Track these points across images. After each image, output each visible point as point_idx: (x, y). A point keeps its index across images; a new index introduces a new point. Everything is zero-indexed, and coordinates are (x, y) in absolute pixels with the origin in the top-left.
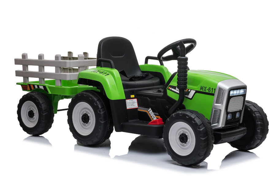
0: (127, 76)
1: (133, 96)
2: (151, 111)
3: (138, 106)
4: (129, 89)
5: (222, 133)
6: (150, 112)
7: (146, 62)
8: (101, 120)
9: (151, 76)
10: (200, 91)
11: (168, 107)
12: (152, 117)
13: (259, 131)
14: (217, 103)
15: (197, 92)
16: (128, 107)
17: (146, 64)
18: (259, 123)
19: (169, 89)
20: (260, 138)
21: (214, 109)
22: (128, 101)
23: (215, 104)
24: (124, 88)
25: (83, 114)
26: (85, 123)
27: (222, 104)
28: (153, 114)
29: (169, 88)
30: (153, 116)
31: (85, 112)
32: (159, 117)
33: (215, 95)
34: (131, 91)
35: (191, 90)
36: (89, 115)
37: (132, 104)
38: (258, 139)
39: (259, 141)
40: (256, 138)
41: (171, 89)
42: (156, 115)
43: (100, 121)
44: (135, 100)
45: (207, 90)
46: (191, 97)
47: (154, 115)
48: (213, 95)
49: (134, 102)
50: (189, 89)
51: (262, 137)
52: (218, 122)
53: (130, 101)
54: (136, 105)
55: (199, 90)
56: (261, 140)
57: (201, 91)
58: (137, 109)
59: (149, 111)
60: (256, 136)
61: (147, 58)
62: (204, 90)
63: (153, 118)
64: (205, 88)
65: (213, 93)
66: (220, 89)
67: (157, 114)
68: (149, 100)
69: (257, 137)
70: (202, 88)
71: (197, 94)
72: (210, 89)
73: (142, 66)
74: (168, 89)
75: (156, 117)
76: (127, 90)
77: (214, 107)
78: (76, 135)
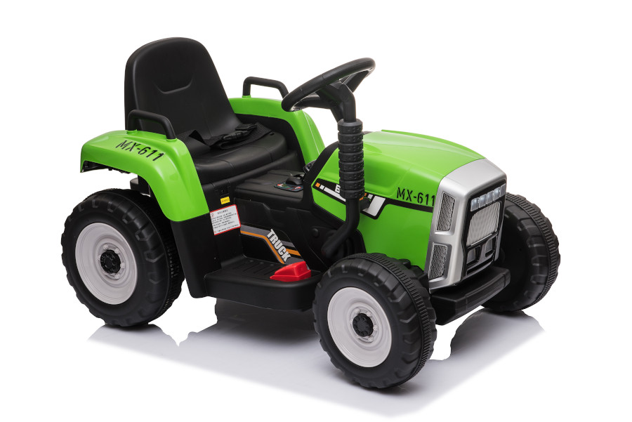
0: (204, 138)
1: (225, 200)
2: (275, 236)
3: (241, 223)
4: (215, 184)
5: (455, 301)
6: (273, 239)
7: (246, 91)
8: (149, 256)
9: (263, 130)
10: (396, 199)
11: (316, 230)
12: (279, 251)
13: (538, 265)
14: (439, 229)
15: (388, 201)
16: (217, 231)
17: (247, 98)
18: (535, 245)
19: (318, 189)
20: (542, 281)
21: (434, 244)
22: (215, 215)
23: (436, 233)
24: (203, 184)
25: (102, 252)
26: (112, 272)
27: (453, 231)
28: (281, 244)
29: (318, 185)
30: (281, 250)
31: (106, 247)
32: (297, 253)
33: (434, 210)
34: (219, 188)
35: (374, 195)
36: (116, 251)
37: (226, 219)
38: (538, 283)
39: (540, 289)
40: (534, 282)
41: (322, 187)
42: (287, 247)
43: (147, 259)
44: (233, 209)
45: (415, 197)
46: (375, 214)
47: (283, 247)
48: (430, 210)
49: (230, 215)
50: (368, 194)
51: (547, 278)
52: (445, 274)
53: (219, 215)
54: (235, 222)
55: (393, 196)
56: (545, 284)
57: (400, 199)
58: (238, 229)
59: (269, 236)
60: (532, 277)
61: (249, 82)
62: (406, 198)
63: (281, 254)
64: (410, 193)
65: (430, 204)
66: (447, 198)
67: (291, 245)
68: (269, 209)
69: (534, 279)
70: (400, 193)
71: (389, 206)
72: (421, 195)
73: (237, 101)
74: (314, 187)
75: (287, 253)
76: (210, 186)
77: (432, 239)
78: (96, 307)
